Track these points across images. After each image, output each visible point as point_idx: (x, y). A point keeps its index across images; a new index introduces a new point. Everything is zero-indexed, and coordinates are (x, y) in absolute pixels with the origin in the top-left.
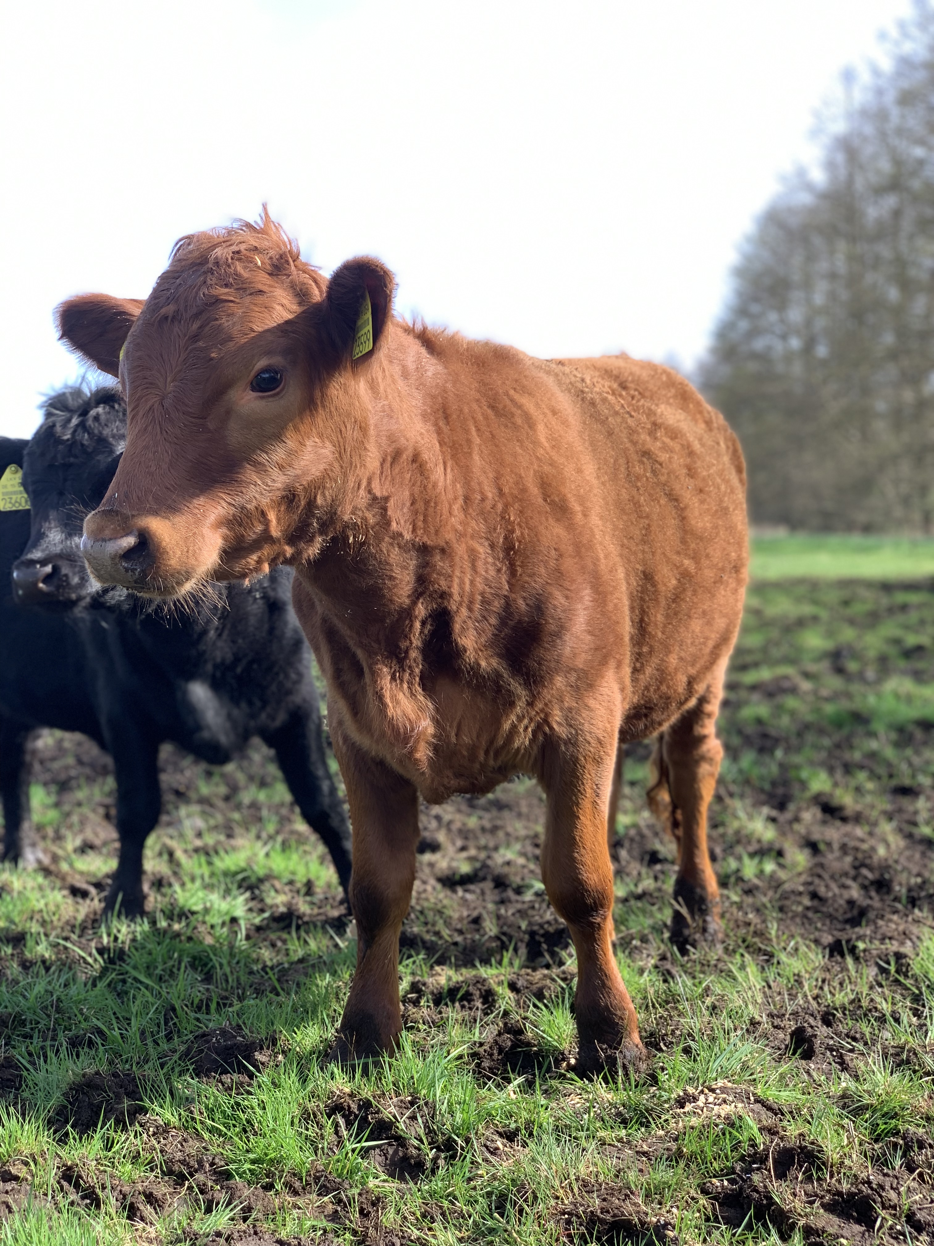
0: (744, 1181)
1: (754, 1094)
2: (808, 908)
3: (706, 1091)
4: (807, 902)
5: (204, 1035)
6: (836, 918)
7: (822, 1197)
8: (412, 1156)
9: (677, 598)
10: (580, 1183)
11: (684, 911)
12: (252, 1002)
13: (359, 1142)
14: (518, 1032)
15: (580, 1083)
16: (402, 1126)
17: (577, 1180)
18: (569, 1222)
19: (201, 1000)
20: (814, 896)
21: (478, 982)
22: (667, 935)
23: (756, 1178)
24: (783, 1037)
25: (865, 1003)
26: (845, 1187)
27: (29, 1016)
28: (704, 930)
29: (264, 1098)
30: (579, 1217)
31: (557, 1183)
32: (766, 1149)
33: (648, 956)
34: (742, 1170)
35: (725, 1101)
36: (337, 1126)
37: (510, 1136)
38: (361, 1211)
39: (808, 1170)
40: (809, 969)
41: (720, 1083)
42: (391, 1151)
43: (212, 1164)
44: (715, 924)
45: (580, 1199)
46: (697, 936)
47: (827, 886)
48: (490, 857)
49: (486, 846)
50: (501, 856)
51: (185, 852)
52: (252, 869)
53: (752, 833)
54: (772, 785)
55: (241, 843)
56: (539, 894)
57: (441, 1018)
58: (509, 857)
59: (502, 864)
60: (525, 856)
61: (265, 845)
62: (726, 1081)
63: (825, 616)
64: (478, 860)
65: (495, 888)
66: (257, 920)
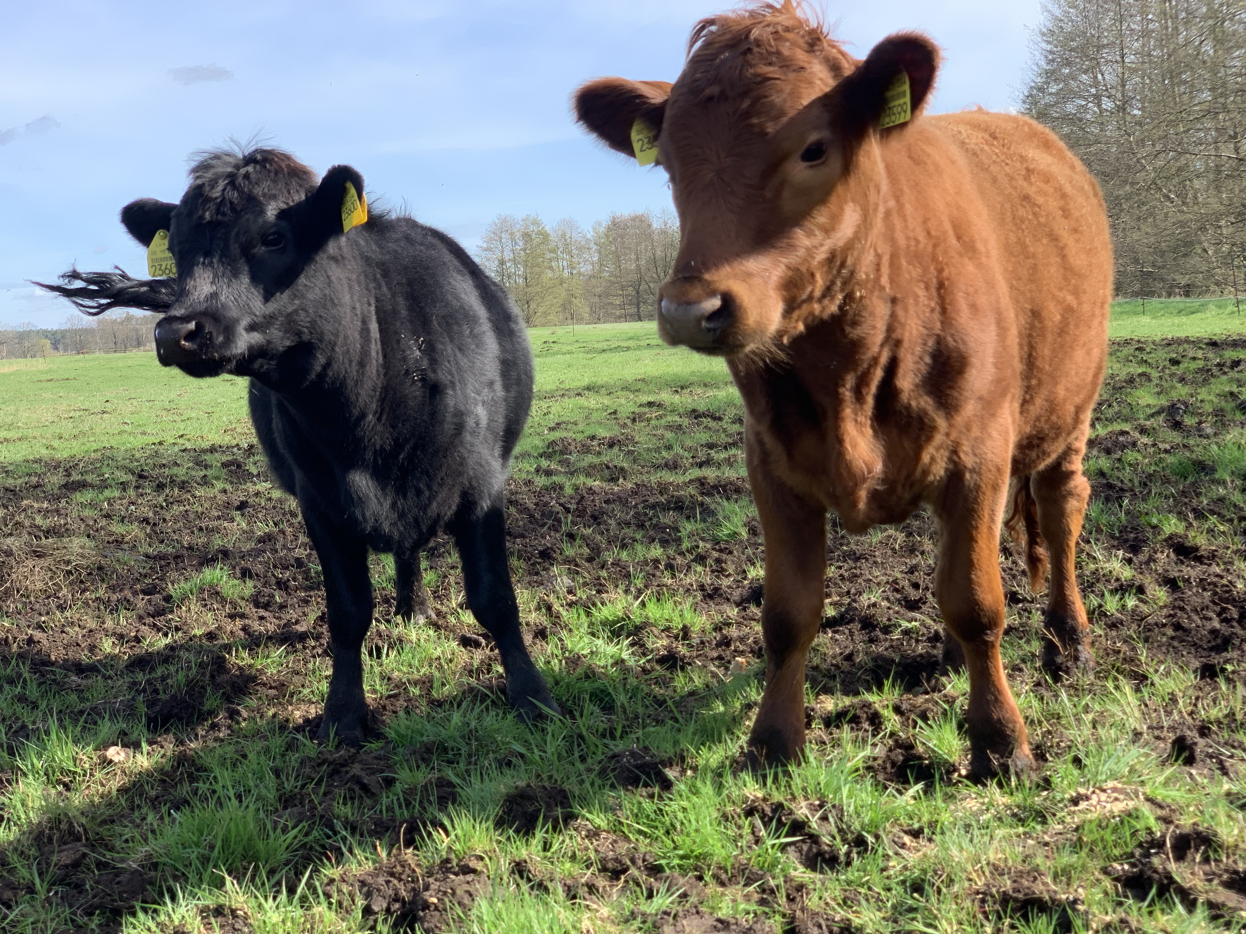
0: (1144, 865)
1: (1144, 794)
2: (1173, 638)
3: (1098, 791)
4: (1170, 632)
5: (614, 756)
6: (1201, 646)
7: (1220, 876)
8: (826, 852)
9: (1062, 331)
10: (991, 867)
11: (1056, 640)
12: (652, 729)
13: (778, 838)
14: (908, 747)
15: (974, 789)
16: (814, 825)
17: (988, 864)
18: (983, 901)
19: (605, 730)
20: (1178, 627)
21: (864, 706)
22: (1038, 664)
23: (1156, 861)
24: (1166, 746)
25: (1239, 716)
26: (1241, 866)
27: (449, 744)
28: (1076, 659)
29: (685, 804)
30: (993, 896)
31: (970, 868)
32: (1163, 836)
33: (1022, 682)
34: (1141, 855)
35: (1116, 799)
36: (753, 826)
37: (916, 834)
38: (788, 896)
39: (1205, 852)
40: (1182, 688)
41: (1110, 784)
42: (805, 848)
43: (644, 860)
44: (1086, 652)
45: (992, 881)
46: (1069, 664)
47: (1189, 618)
48: (855, 601)
49: (848, 593)
50: (865, 600)
51: (562, 606)
52: (629, 618)
53: (1111, 572)
54: (1121, 532)
55: (613, 596)
56: (907, 632)
57: (833, 739)
58: (873, 600)
59: (869, 607)
60: (888, 599)
61: (637, 598)
62: (1115, 782)
63: (1154, 374)
64: (841, 605)
65: (863, 628)
66: (641, 662)
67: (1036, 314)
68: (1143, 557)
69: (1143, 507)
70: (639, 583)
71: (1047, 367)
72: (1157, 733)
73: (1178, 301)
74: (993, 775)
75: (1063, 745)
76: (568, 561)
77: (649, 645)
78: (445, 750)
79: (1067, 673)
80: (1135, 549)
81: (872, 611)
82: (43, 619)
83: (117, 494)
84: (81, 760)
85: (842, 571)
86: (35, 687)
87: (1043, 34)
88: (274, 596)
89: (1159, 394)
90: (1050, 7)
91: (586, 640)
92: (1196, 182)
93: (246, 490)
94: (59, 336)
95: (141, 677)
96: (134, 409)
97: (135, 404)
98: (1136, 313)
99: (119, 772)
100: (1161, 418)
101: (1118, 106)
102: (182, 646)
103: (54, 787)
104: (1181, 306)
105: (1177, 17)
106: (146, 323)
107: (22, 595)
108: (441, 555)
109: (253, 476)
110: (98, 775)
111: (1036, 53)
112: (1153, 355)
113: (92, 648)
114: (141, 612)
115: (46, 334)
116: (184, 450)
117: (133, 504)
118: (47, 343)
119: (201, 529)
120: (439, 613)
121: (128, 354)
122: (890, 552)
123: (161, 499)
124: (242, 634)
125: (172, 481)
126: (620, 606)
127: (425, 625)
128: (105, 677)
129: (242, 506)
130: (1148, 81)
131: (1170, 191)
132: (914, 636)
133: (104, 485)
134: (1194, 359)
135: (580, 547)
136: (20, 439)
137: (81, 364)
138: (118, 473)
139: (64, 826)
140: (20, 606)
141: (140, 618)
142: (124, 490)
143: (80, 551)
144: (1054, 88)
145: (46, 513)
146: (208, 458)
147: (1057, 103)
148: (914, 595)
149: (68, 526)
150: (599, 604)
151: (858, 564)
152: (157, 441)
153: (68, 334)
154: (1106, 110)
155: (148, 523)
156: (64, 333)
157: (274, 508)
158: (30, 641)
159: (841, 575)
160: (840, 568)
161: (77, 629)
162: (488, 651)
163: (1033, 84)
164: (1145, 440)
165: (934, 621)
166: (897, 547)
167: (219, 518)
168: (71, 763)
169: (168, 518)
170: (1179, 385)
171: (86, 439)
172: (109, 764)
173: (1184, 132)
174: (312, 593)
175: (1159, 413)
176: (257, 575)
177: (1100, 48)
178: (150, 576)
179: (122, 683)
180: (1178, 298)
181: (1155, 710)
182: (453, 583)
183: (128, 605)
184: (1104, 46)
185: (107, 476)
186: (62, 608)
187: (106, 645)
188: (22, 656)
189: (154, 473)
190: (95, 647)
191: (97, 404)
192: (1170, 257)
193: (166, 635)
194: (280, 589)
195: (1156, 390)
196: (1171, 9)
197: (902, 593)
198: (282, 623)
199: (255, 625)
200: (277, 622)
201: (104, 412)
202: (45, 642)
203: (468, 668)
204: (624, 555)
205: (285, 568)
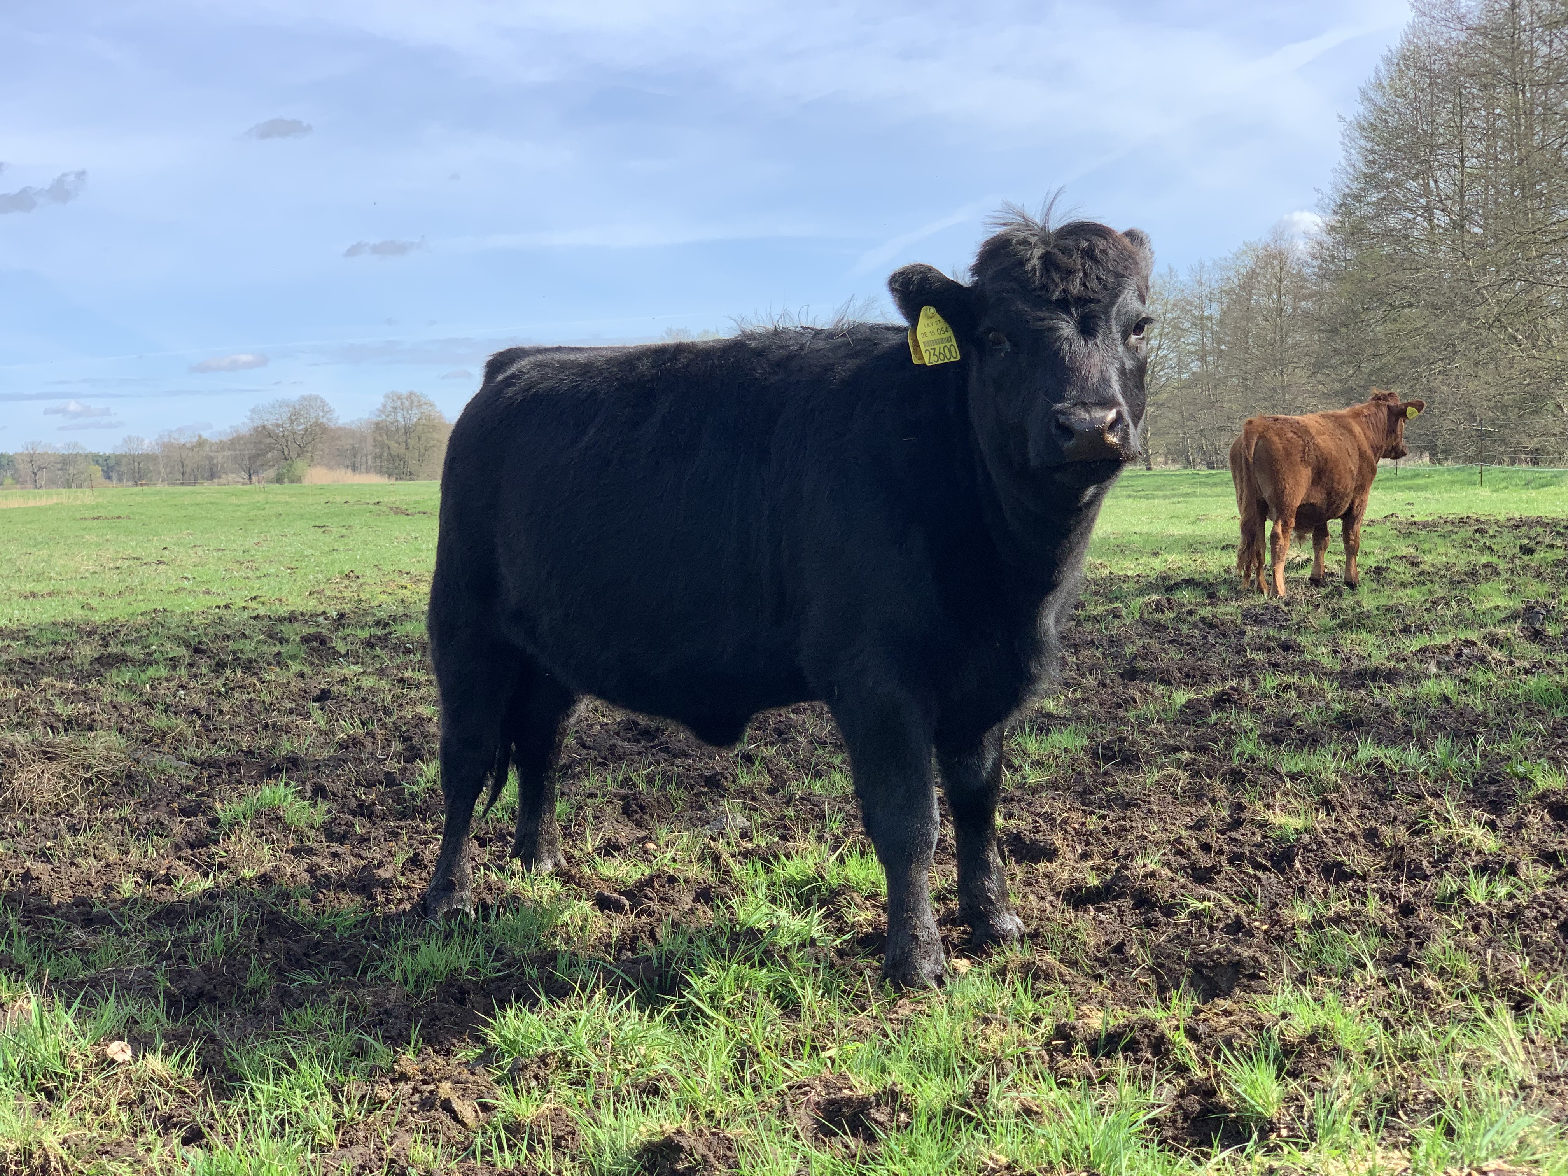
14: (1208, 1092)
21: (1145, 1026)
48: (1125, 867)
49: (1116, 853)
50: (1140, 865)
51: (733, 856)
52: (823, 878)
53: (1470, 841)
55: (802, 845)
56: (1196, 915)
57: (1101, 1073)
58: (1151, 867)
59: (1145, 876)
60: (1168, 865)
61: (834, 849)
62: (1500, 1161)
63: (1502, 565)
64: (1106, 871)
65: (1136, 906)
66: (837, 942)
68: (1509, 819)
70: (836, 827)
72: (1548, 1083)
73: (1524, 469)
75: (1422, 1098)
76: (744, 793)
77: (850, 919)
78: (567, 1066)
80: (1497, 807)
81: (1150, 882)
82: (49, 844)
83: (164, 673)
84: (72, 1058)
85: (1107, 822)
86: (24, 943)
87: (1363, 128)
88: (352, 825)
89: (1510, 592)
90: (1372, 94)
91: (764, 909)
92: (1550, 320)
93: (329, 675)
94: (112, 462)
95: (167, 935)
96: (198, 560)
97: (200, 553)
98: (1472, 484)
99: (122, 1079)
100: (1517, 626)
101: (1454, 222)
102: (224, 893)
103: (33, 1095)
104: (1529, 476)
105: (1532, 113)
106: (223, 449)
107: (26, 810)
108: (575, 777)
109: (341, 656)
110: (94, 1080)
111: (1353, 151)
112: (1497, 540)
113: (108, 888)
114: (178, 839)
115: (96, 459)
116: (255, 618)
117: (183, 687)
118: (97, 471)
119: (266, 727)
120: (569, 859)
121: (198, 488)
122: (1169, 798)
123: (219, 683)
124: (306, 876)
125: (236, 659)
126: (810, 861)
127: (550, 875)
128: (120, 933)
129: (323, 696)
130: (1492, 192)
131: (1517, 331)
132: (1207, 920)
133: (149, 661)
134: (1552, 546)
135: (759, 773)
136: (50, 594)
137: (139, 499)
138: (168, 646)
139: (37, 1161)
140: (20, 824)
141: (177, 847)
142: (174, 668)
143: (105, 752)
144: (1374, 197)
145: (69, 697)
146: (286, 629)
147: (1377, 216)
148: (1204, 860)
149: (95, 717)
150: (783, 858)
151: (1128, 814)
152: (222, 604)
153: (124, 461)
154: (1439, 226)
155: (200, 716)
156: (119, 459)
157: (364, 700)
158: (27, 876)
159: (1105, 828)
160: (1104, 817)
161: (91, 860)
162: (632, 917)
163: (1347, 191)
164: (1497, 654)
165: (1234, 900)
166: (1179, 791)
167: (291, 712)
168: (58, 1063)
169: (225, 709)
170: (1534, 581)
171: (133, 597)
172: (109, 1065)
173: (1538, 257)
174: (403, 824)
175: (1514, 617)
176: (333, 794)
177: (1433, 147)
178: (194, 790)
179: (139, 944)
180: (1524, 467)
181: (1544, 1049)
182: (590, 817)
183: (160, 829)
184: (1439, 146)
185: (154, 648)
186: (74, 830)
187: (125, 886)
188: (10, 899)
189: (214, 646)
190: (111, 887)
191: (151, 551)
192: (1513, 414)
193: (206, 875)
194: (362, 815)
195: (1506, 587)
196: (1524, 103)
197: (1188, 858)
198: (364, 863)
199: (326, 865)
200: (354, 861)
201: (160, 563)
202: (46, 879)
203: (606, 940)
204: (817, 787)
205: (370, 786)
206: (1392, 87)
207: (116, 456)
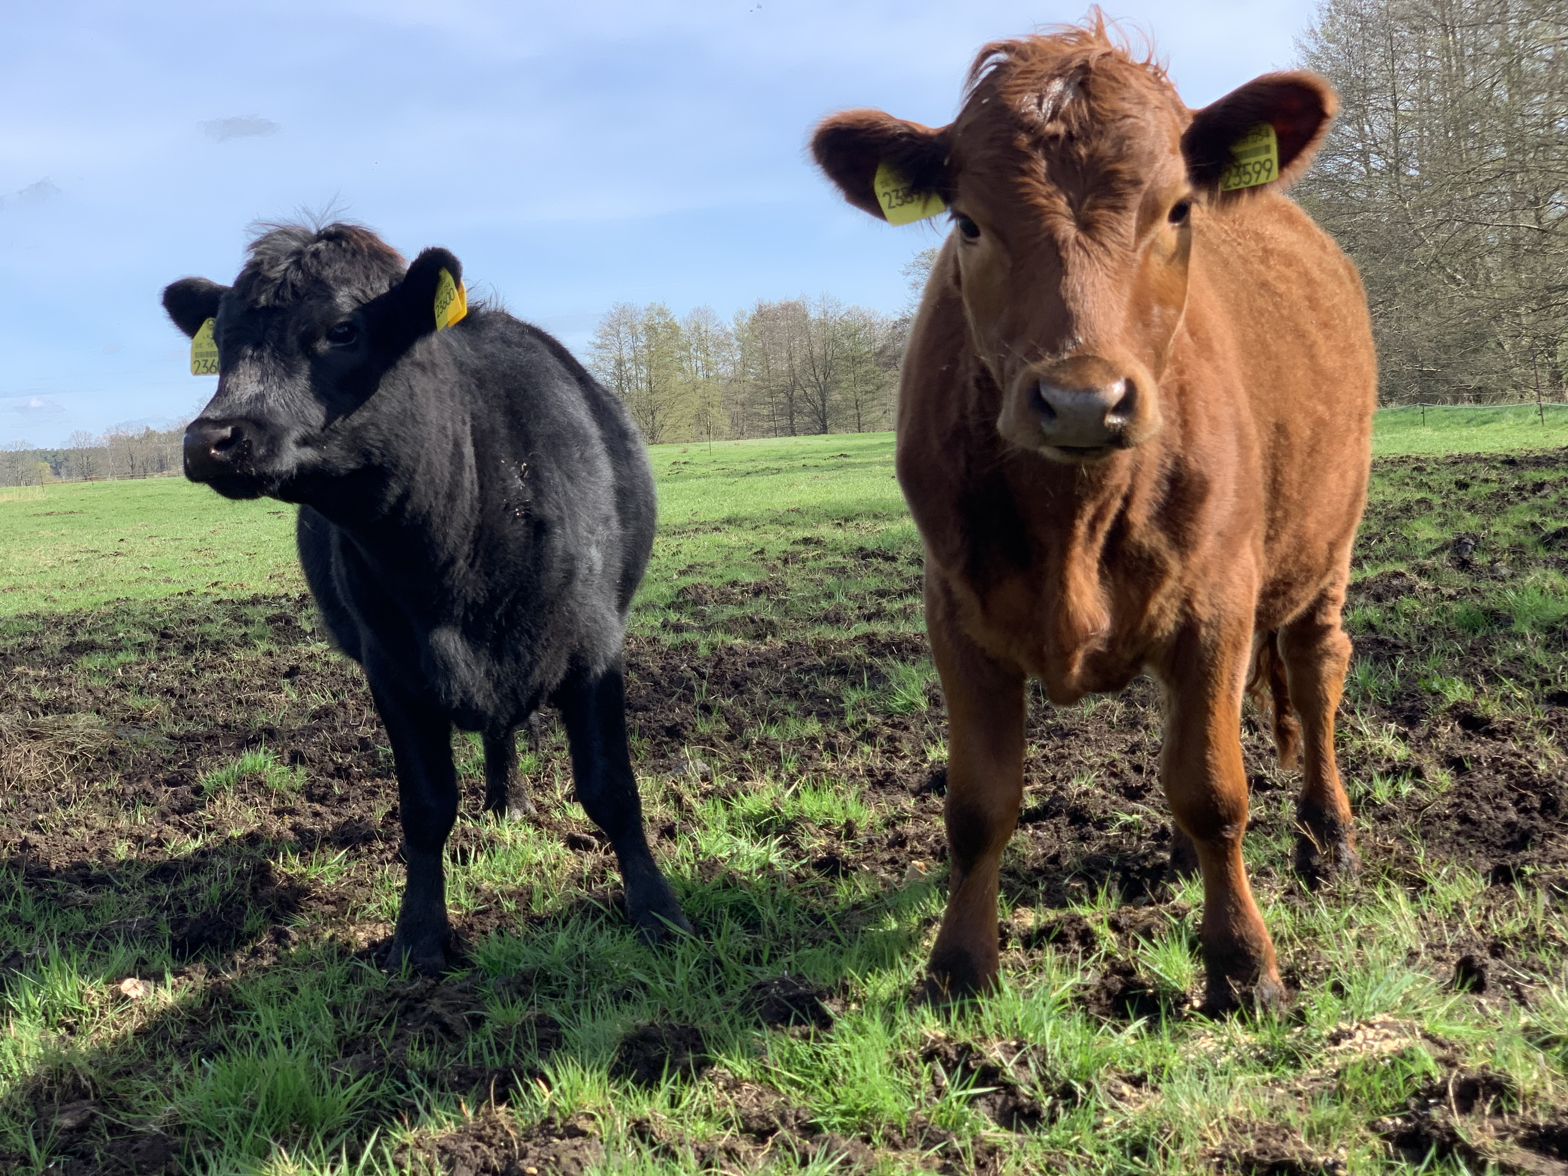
0: (1421, 1118)
1: (1421, 1029)
2: (1458, 833)
3: (1363, 1027)
4: (1455, 826)
5: (760, 986)
6: (1493, 843)
7: (1515, 1132)
8: (1025, 1105)
9: (1313, 451)
10: (1230, 1123)
11: (1312, 837)
12: (807, 951)
13: (965, 1088)
14: (1128, 972)
15: (1210, 1025)
16: (1010, 1072)
17: (1227, 1119)
18: (1220, 1166)
19: (749, 952)
20: (1464, 819)
21: (1073, 921)
22: (1290, 867)
23: (1435, 1113)
24: (1448, 970)
25: (1540, 931)
26: (1542, 1120)
27: (553, 972)
28: (1338, 860)
29: (848, 1046)
30: (1232, 1159)
31: (1203, 1124)
32: (1445, 1082)
33: (1270, 890)
34: (1417, 1106)
35: (1387, 1036)
36: (933, 1074)
37: (1137, 1082)
38: (977, 1161)
39: (1497, 1102)
40: (1469, 896)
41: (1379, 1018)
42: (999, 1100)
43: (797, 1118)
44: (1350, 851)
45: (1231, 1141)
46: (1329, 866)
47: (1479, 807)
48: (1061, 788)
49: (1054, 778)
50: (1075, 786)
51: (695, 796)
52: (779, 811)
53: (1381, 750)
54: (1394, 699)
55: (759, 784)
56: (1126, 828)
57: (1034, 963)
58: (1084, 787)
59: (1079, 795)
60: (1103, 786)
61: (788, 786)
62: (1385, 1015)
63: (1437, 500)
64: (1045, 793)
65: (1071, 823)
66: (794, 867)
67: (1281, 429)
68: (1421, 731)
69: (1422, 668)
70: (792, 768)
71: (1295, 496)
72: (1437, 952)
73: (1467, 408)
74: (1234, 1007)
75: (1320, 968)
76: (703, 740)
77: (804, 846)
78: (547, 980)
79: (1326, 878)
80: (1411, 721)
81: (1084, 801)
82: (40, 817)
83: (134, 658)
84: (89, 995)
85: (1046, 751)
86: (30, 903)
88: (330, 787)
89: (1442, 525)
90: (1305, 41)
91: (725, 839)
92: (1488, 259)
93: (296, 652)
94: (60, 458)
95: (164, 890)
96: (155, 550)
97: (157, 543)
98: (1414, 424)
99: (136, 1011)
100: (1445, 556)
101: (1390, 165)
102: (215, 851)
103: (55, 1030)
104: (1471, 414)
105: (1462, 54)
106: (171, 441)
107: (15, 787)
108: (543, 734)
109: (306, 634)
110: (110, 1015)
112: (1435, 477)
113: (103, 853)
114: (164, 808)
115: (44, 455)
116: (219, 602)
117: (154, 670)
118: (46, 467)
119: (240, 702)
120: (540, 807)
121: (148, 480)
122: (1106, 727)
123: (189, 664)
124: (291, 834)
125: (204, 641)
126: (767, 797)
127: (522, 822)
128: (118, 890)
129: (292, 673)
130: (1427, 134)
131: (1456, 271)
132: (1136, 832)
133: (117, 647)
134: (1486, 481)
135: (717, 722)
136: (11, 589)
137: (89, 493)
138: (135, 632)
139: (67, 1080)
140: (11, 801)
141: (163, 815)
142: (143, 653)
143: (88, 730)
145: (45, 683)
146: (249, 611)
148: (1135, 780)
149: (72, 699)
150: (741, 794)
151: (1066, 742)
152: (184, 591)
153: (73, 456)
154: (1375, 170)
155: (173, 695)
156: (67, 455)
157: (332, 674)
158: (25, 845)
159: (1045, 756)
160: (1043, 746)
161: (83, 829)
162: (601, 855)
164: (1424, 583)
165: (1161, 813)
166: (1115, 720)
167: (262, 688)
168: (76, 1000)
169: (198, 688)
170: (1467, 515)
171: (94, 589)
172: (123, 1000)
173: (1473, 197)
174: (380, 783)
175: (1442, 549)
176: (310, 760)
177: (1367, 92)
178: (176, 762)
179: (140, 898)
180: (1467, 405)
181: (1436, 924)
182: (558, 769)
183: (148, 799)
184: (1371, 91)
185: (121, 635)
186: (64, 803)
187: (119, 850)
188: (13, 865)
189: (181, 631)
190: (107, 852)
191: (109, 544)
192: (1456, 353)
193: (195, 836)
194: (340, 777)
195: (1439, 520)
196: (1455, 43)
197: (1121, 778)
198: (342, 820)
199: (308, 823)
200: (335, 819)
201: (117, 554)
202: (43, 846)
203: (577, 875)
204: (773, 732)
205: (347, 750)
206: (1324, 33)
207: (64, 452)
